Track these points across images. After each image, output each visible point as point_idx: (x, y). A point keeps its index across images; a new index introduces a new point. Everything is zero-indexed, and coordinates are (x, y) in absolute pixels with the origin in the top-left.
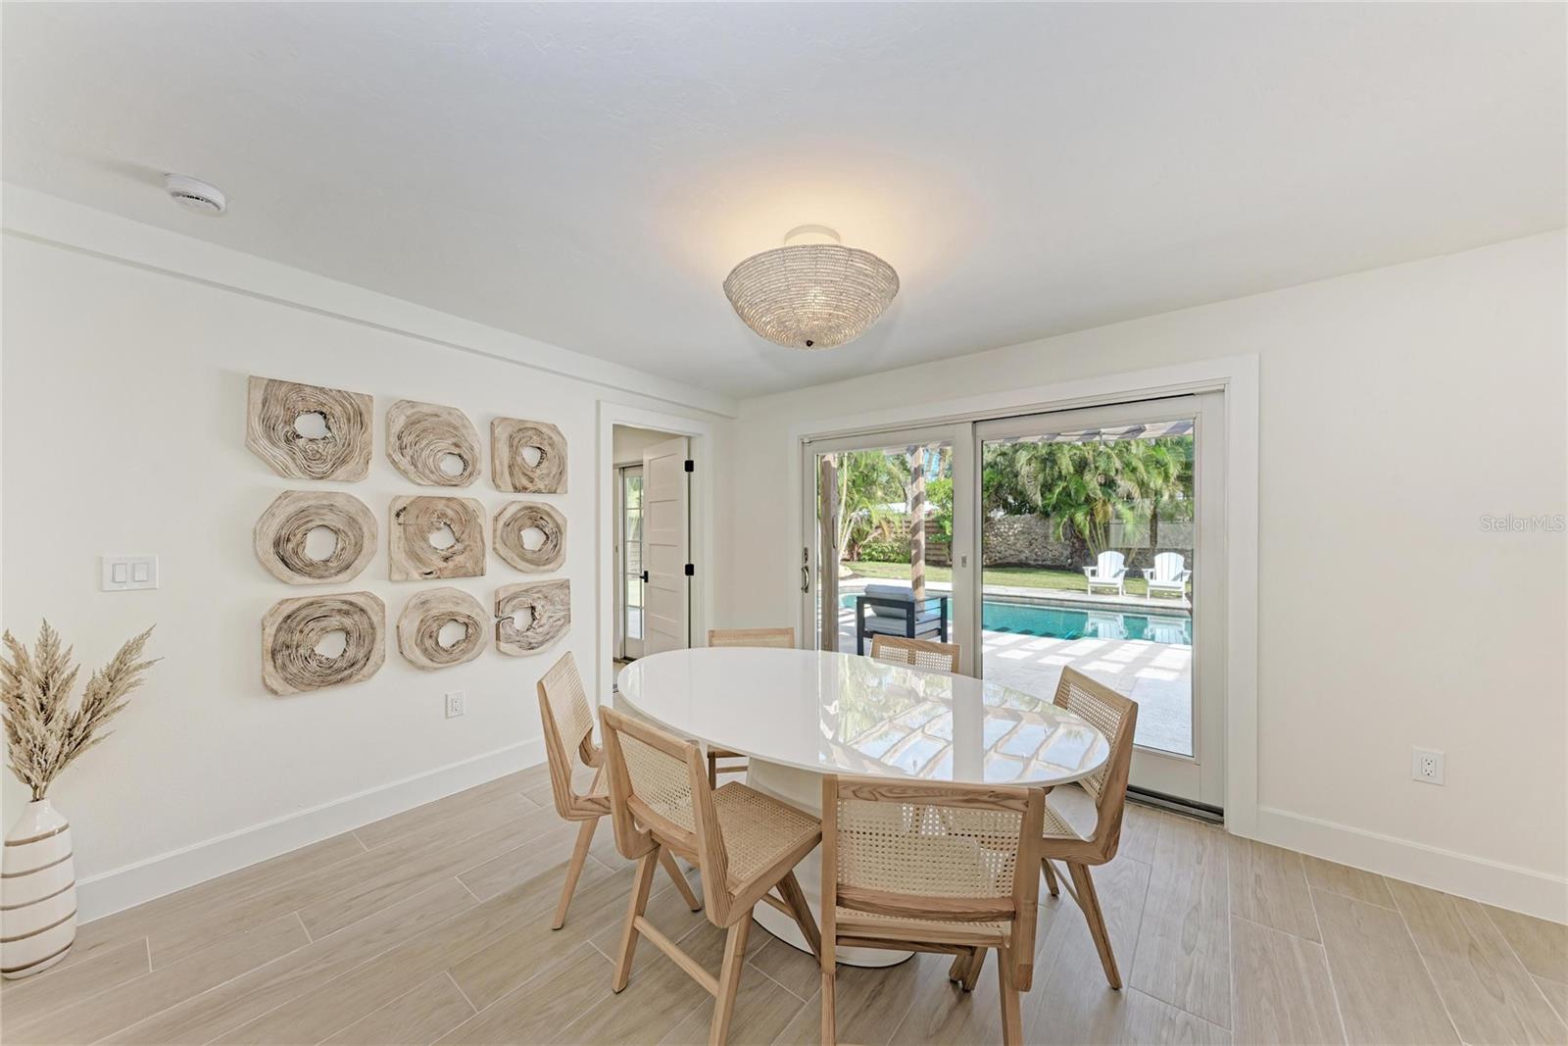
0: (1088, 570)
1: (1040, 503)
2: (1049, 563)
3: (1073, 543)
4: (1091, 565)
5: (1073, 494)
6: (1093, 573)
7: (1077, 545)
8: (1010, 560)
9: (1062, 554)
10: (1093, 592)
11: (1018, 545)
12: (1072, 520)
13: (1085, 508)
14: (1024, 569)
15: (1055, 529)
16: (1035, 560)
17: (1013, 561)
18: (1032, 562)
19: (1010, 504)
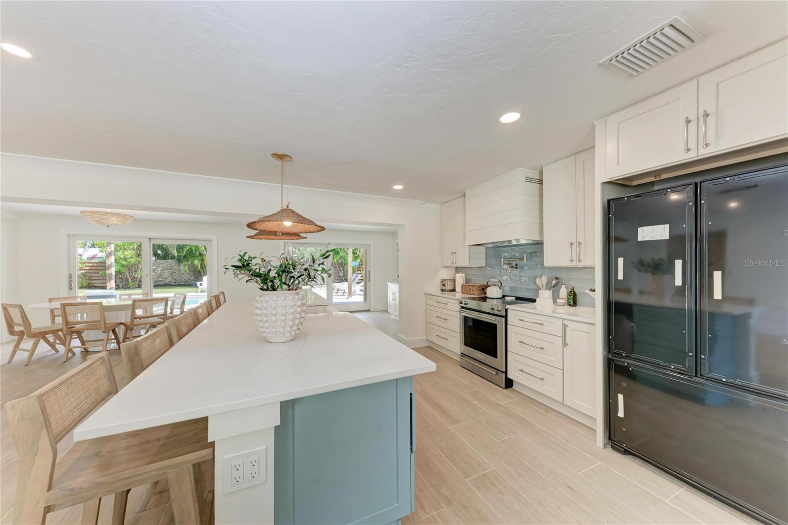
0: (198, 284)
1: (176, 255)
2: (182, 283)
3: (195, 273)
4: (200, 281)
5: (193, 251)
6: (201, 285)
7: (197, 274)
8: (160, 283)
9: (189, 279)
10: (200, 292)
11: (165, 275)
12: (192, 263)
13: (200, 258)
14: (168, 287)
15: (184, 268)
16: (175, 282)
17: (161, 284)
18: (173, 284)
19: (159, 254)
